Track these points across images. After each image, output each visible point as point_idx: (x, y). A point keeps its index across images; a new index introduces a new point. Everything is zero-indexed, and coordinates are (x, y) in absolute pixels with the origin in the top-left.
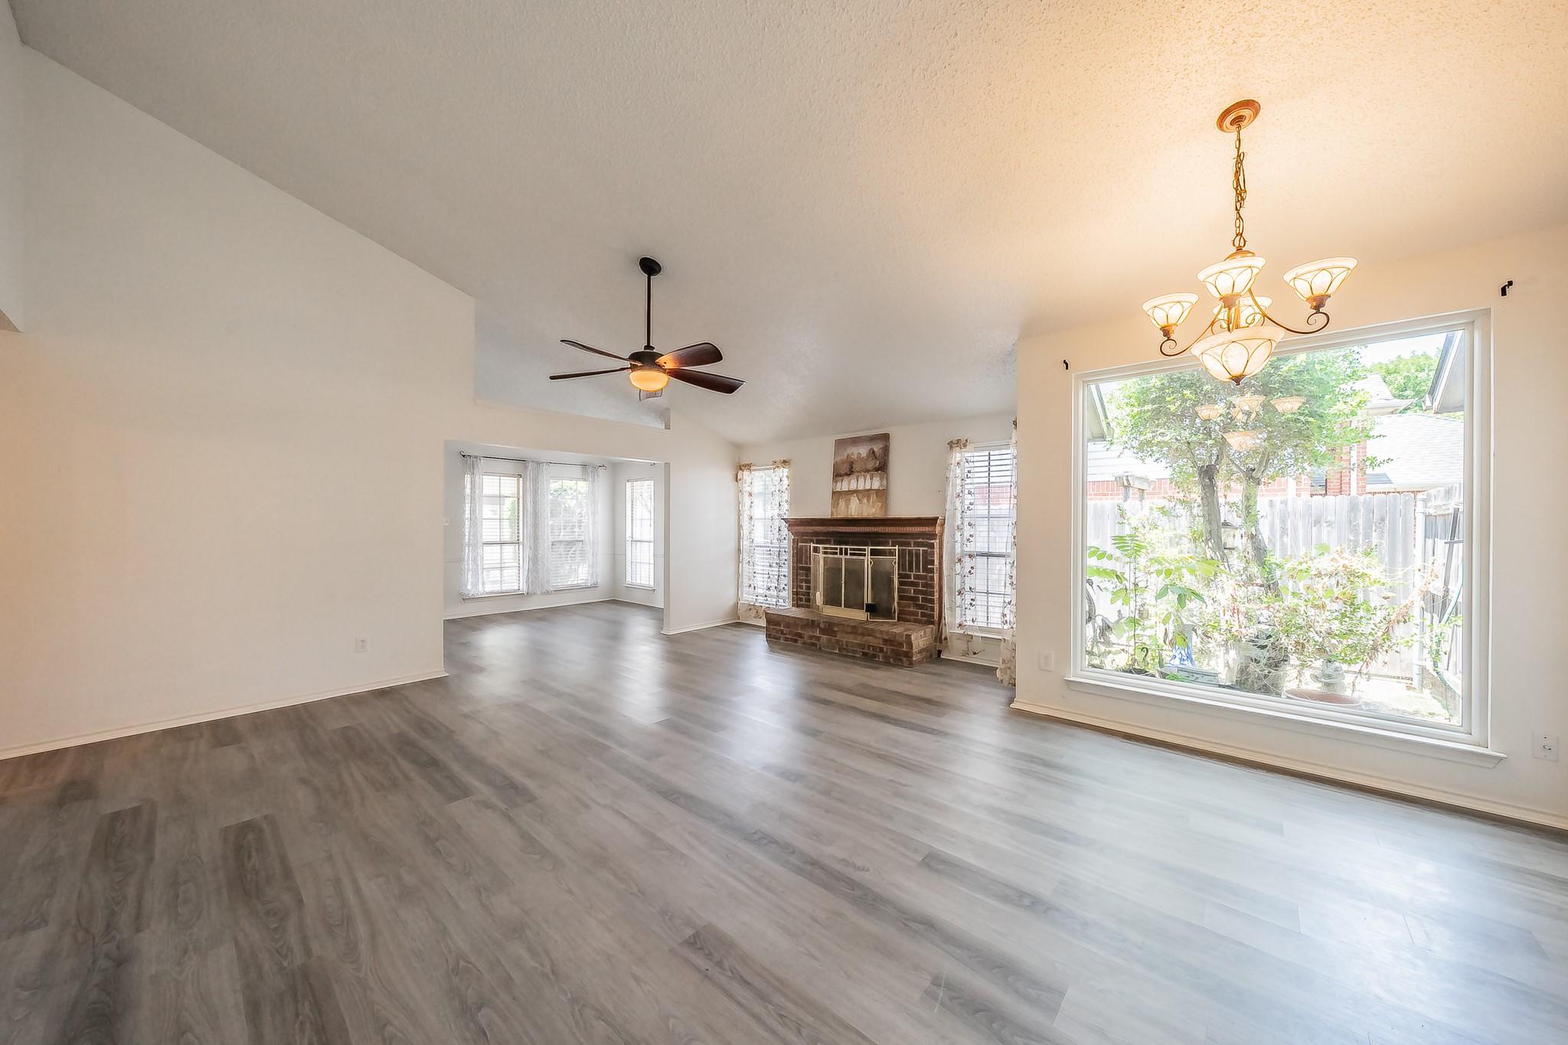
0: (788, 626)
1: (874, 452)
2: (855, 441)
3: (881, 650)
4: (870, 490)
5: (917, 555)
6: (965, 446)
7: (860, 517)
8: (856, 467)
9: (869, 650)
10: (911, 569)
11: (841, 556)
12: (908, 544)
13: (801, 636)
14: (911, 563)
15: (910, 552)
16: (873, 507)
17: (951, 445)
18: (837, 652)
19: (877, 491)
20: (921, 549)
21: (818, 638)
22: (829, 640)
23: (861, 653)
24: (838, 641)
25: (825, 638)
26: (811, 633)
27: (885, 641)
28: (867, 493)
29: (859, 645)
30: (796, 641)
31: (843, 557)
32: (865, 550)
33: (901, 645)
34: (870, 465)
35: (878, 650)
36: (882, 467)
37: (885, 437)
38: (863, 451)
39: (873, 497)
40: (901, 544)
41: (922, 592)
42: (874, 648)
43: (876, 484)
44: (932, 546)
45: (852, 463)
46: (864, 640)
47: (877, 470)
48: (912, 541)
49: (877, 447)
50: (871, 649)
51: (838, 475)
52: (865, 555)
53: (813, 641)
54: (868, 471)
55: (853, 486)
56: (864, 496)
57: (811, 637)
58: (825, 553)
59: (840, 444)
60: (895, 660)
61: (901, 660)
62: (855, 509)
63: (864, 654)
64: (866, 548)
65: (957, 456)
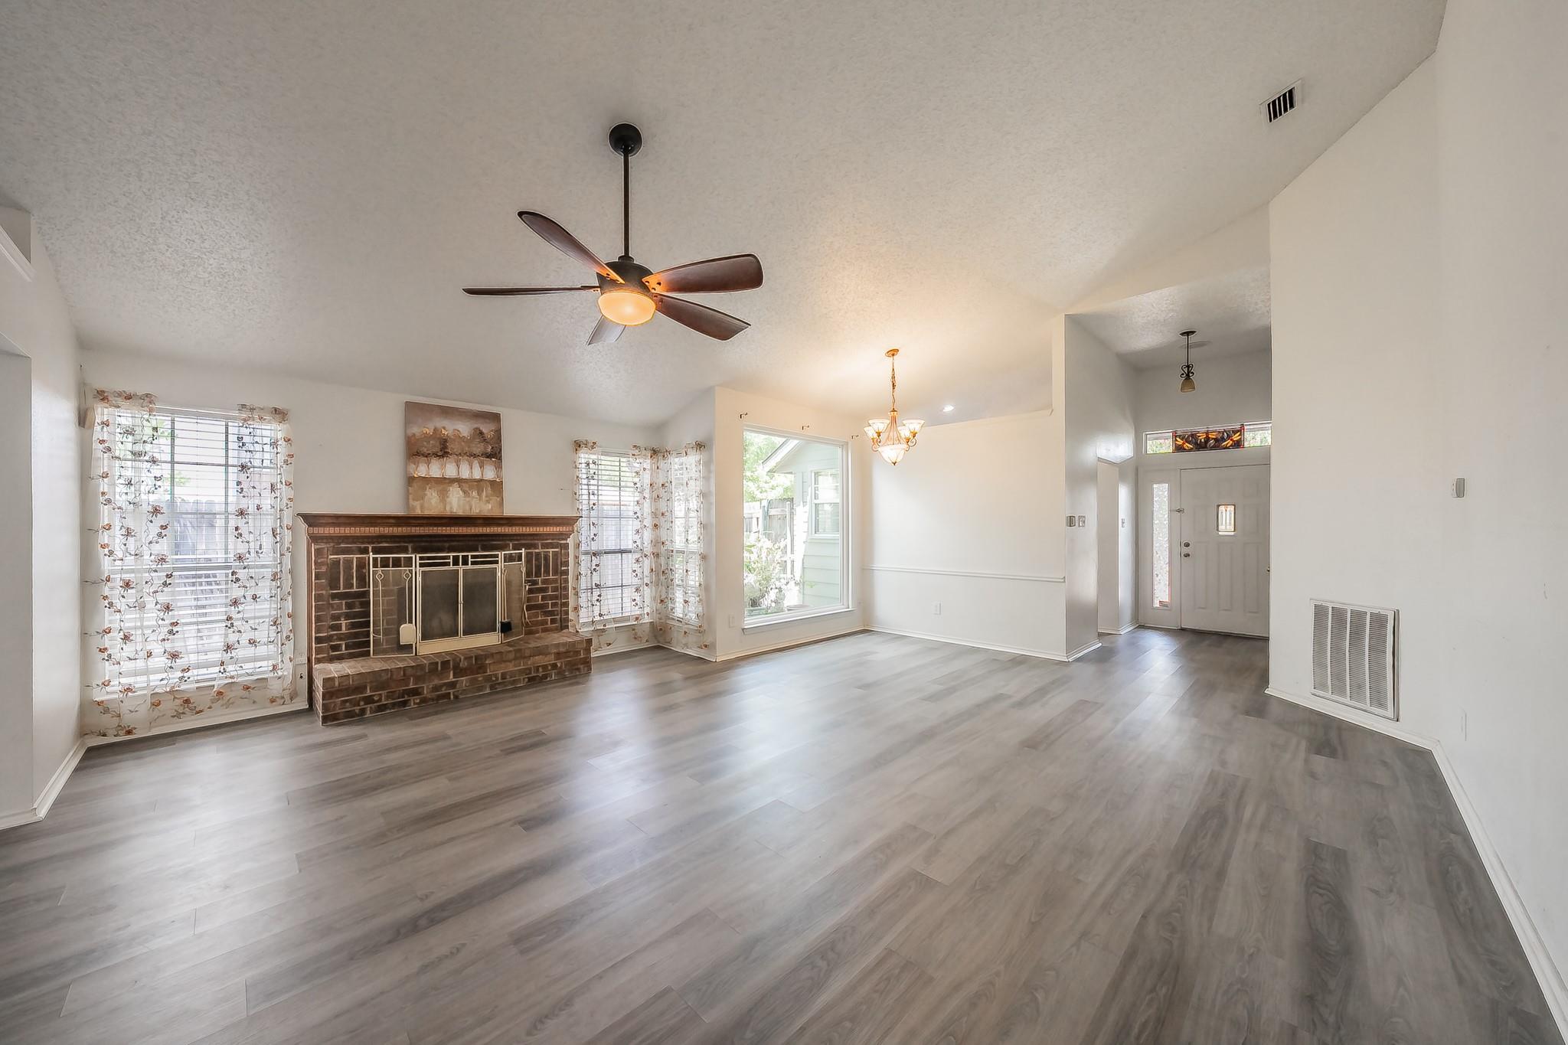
0: (381, 686)
1: (481, 433)
2: (447, 412)
3: (554, 666)
4: (481, 480)
5: (546, 558)
6: (593, 448)
7: (468, 513)
8: (452, 447)
9: (538, 670)
10: (538, 574)
11: (455, 567)
12: (535, 546)
13: (415, 692)
14: (538, 568)
15: (538, 554)
16: (488, 502)
17: (578, 445)
18: (488, 691)
19: (492, 483)
20: (551, 550)
21: (453, 685)
22: (473, 681)
23: (526, 680)
24: (488, 679)
25: (464, 680)
26: (437, 682)
27: (558, 655)
28: (478, 484)
29: (521, 672)
30: (405, 703)
31: (461, 568)
32: (497, 556)
33: (578, 653)
34: (478, 448)
35: (550, 668)
36: (494, 455)
37: (496, 418)
38: (464, 428)
39: (487, 491)
40: (527, 547)
41: (552, 598)
42: (545, 667)
43: (490, 474)
44: (566, 546)
45: (445, 441)
46: (529, 663)
47: (489, 456)
48: (539, 543)
49: (487, 429)
50: (541, 670)
51: (414, 451)
52: (496, 562)
53: (444, 691)
54: (475, 456)
55: (450, 470)
56: (471, 488)
57: (436, 688)
58: (421, 565)
59: (414, 410)
60: (571, 671)
61: (578, 669)
62: (456, 503)
63: (531, 679)
64: (499, 553)
65: (584, 456)
